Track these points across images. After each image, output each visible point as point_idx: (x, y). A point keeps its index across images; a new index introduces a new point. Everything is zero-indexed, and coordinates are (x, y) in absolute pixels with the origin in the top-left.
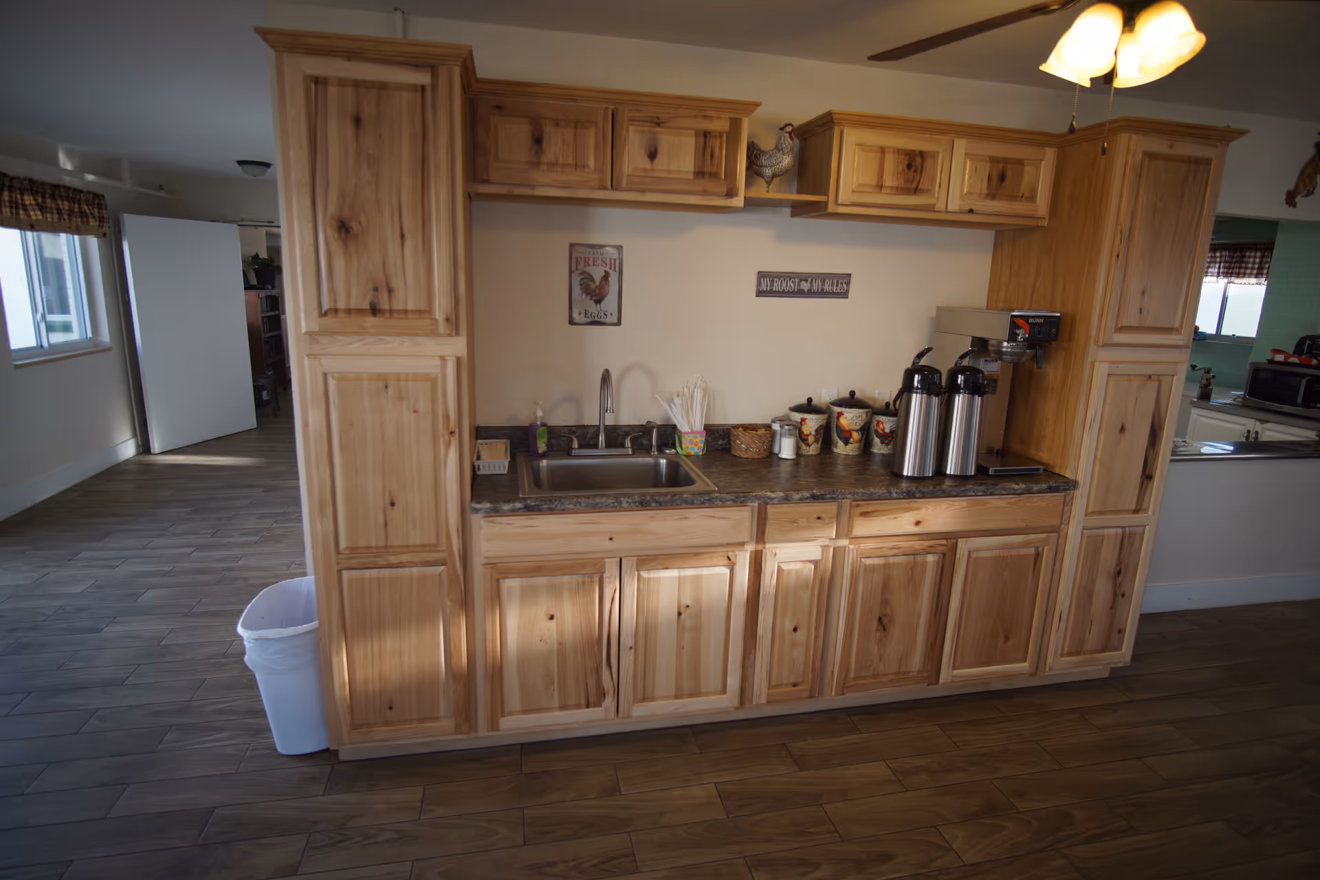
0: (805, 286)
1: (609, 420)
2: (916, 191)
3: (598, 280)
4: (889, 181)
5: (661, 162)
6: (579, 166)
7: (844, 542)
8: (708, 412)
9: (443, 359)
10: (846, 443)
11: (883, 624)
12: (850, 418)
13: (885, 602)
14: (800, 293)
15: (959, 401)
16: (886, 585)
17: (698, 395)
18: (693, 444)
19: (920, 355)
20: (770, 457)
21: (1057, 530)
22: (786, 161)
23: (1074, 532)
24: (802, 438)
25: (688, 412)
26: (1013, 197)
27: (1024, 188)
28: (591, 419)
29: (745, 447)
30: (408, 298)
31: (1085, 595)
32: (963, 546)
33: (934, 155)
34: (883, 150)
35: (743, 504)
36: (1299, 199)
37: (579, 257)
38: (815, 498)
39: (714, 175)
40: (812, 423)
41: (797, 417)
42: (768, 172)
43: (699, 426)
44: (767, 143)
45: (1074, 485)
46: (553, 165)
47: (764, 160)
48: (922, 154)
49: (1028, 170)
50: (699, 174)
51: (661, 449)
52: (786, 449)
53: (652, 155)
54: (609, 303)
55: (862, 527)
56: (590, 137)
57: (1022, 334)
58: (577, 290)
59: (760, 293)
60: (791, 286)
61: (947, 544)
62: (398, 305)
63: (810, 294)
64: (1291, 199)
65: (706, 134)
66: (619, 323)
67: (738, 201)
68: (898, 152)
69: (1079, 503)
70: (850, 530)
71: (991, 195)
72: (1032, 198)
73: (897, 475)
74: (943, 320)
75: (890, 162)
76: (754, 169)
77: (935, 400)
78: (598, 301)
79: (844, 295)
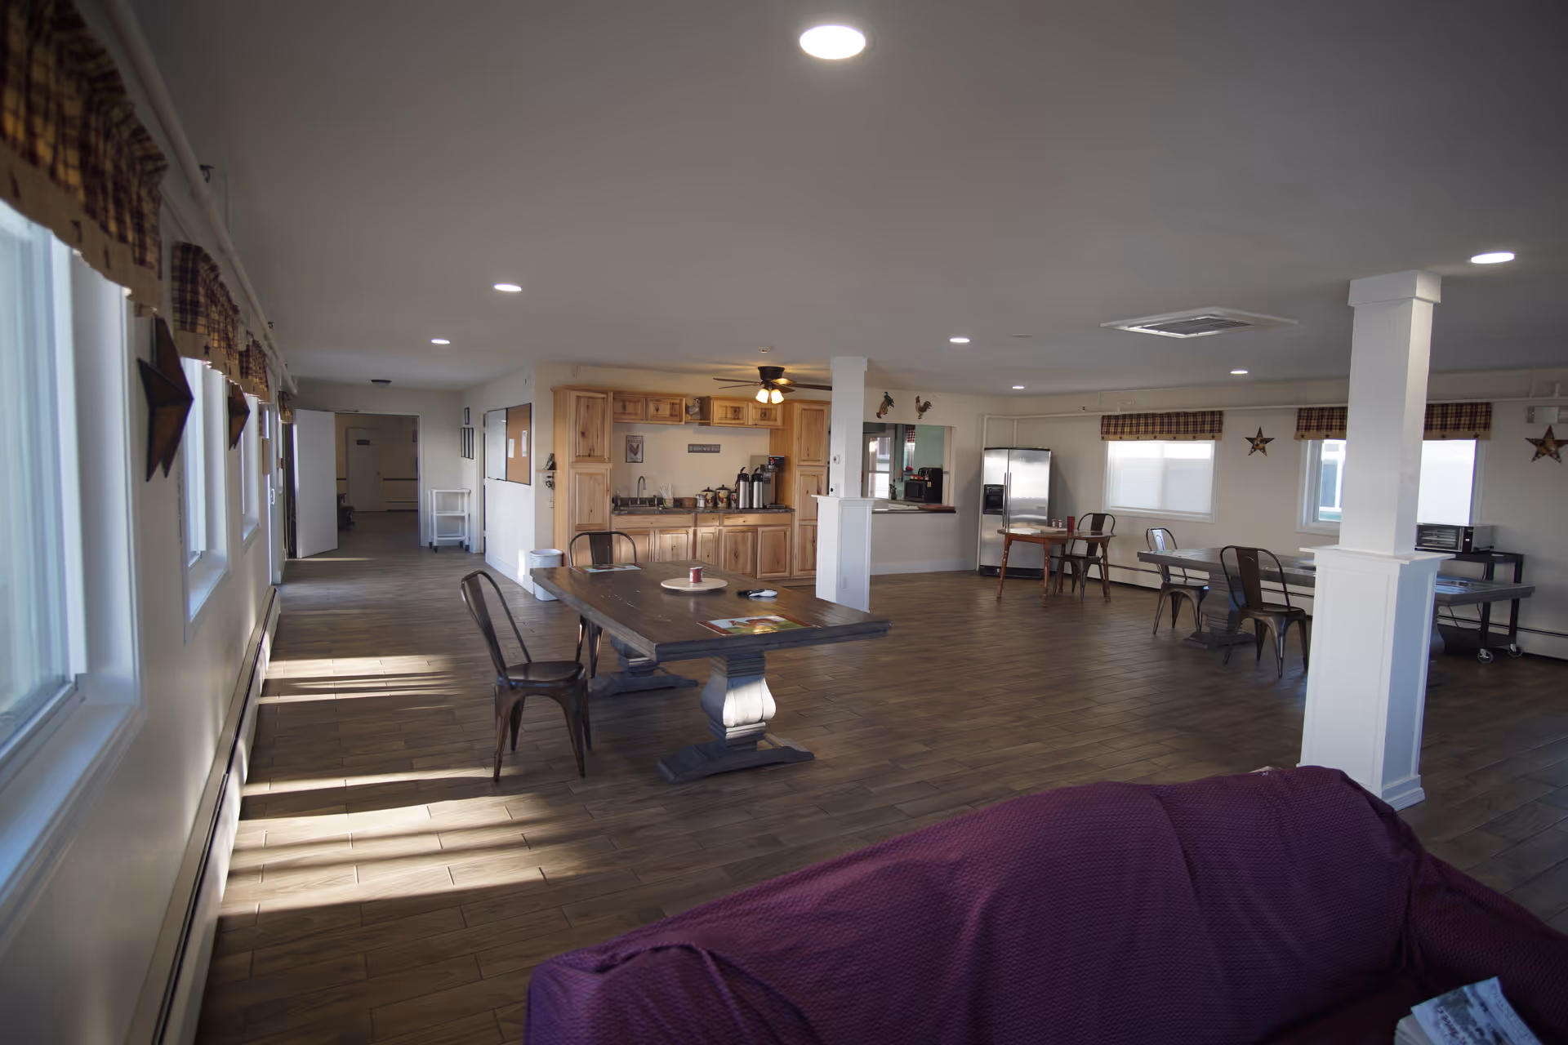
0: (705, 449)
1: (640, 496)
2: (738, 419)
3: (635, 447)
4: (729, 416)
5: (659, 412)
6: (636, 414)
7: (721, 528)
8: (673, 493)
9: (607, 470)
10: (722, 502)
11: (736, 555)
12: (723, 494)
13: (736, 548)
14: (703, 451)
15: (756, 484)
16: (736, 543)
17: (670, 487)
18: (669, 504)
19: (742, 470)
20: (695, 506)
21: (791, 525)
22: (697, 410)
23: (796, 524)
24: (706, 501)
25: (667, 493)
26: (769, 420)
27: (773, 417)
28: (634, 495)
29: (687, 503)
30: (597, 453)
31: (804, 549)
32: (760, 530)
33: (743, 408)
34: (726, 407)
35: (689, 513)
36: (882, 415)
37: (629, 440)
38: (711, 512)
39: (676, 416)
40: (710, 495)
41: (705, 493)
42: (691, 413)
43: (671, 497)
44: (690, 404)
45: (794, 510)
46: (629, 414)
47: (690, 410)
48: (739, 408)
49: (773, 412)
50: (671, 415)
51: (658, 505)
52: (701, 504)
53: (657, 410)
54: (639, 456)
55: (727, 522)
56: (639, 406)
57: (772, 462)
58: (628, 452)
59: (689, 452)
60: (700, 449)
61: (753, 529)
62: (596, 454)
63: (707, 452)
64: (879, 415)
65: (673, 404)
66: (642, 462)
67: (683, 423)
68: (732, 407)
69: (797, 516)
70: (723, 523)
71: (762, 420)
72: (776, 420)
73: (738, 508)
74: (753, 458)
75: (729, 410)
76: (687, 412)
77: (747, 483)
78: (635, 454)
79: (718, 452)
